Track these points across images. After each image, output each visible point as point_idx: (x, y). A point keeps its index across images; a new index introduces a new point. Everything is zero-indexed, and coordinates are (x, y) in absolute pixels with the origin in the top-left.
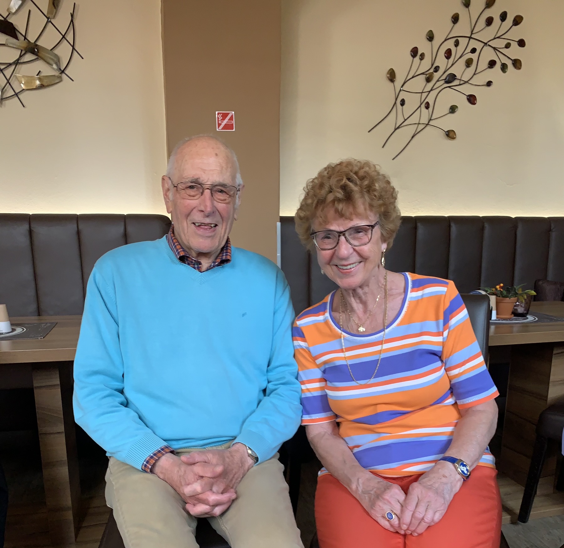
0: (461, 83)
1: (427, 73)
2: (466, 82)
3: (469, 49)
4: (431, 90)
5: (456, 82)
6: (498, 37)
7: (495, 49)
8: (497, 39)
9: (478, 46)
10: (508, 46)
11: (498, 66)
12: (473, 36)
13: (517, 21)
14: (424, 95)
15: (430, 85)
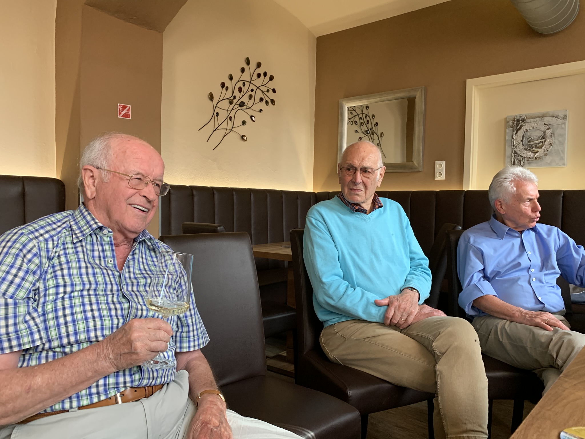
0: (248, 108)
1: (230, 99)
2: (250, 108)
3: (250, 89)
4: (232, 109)
5: (245, 107)
6: (263, 85)
7: (262, 92)
8: (263, 86)
9: (255, 88)
10: (268, 91)
11: (264, 101)
12: (252, 82)
13: (271, 78)
14: (229, 112)
15: (232, 106)
